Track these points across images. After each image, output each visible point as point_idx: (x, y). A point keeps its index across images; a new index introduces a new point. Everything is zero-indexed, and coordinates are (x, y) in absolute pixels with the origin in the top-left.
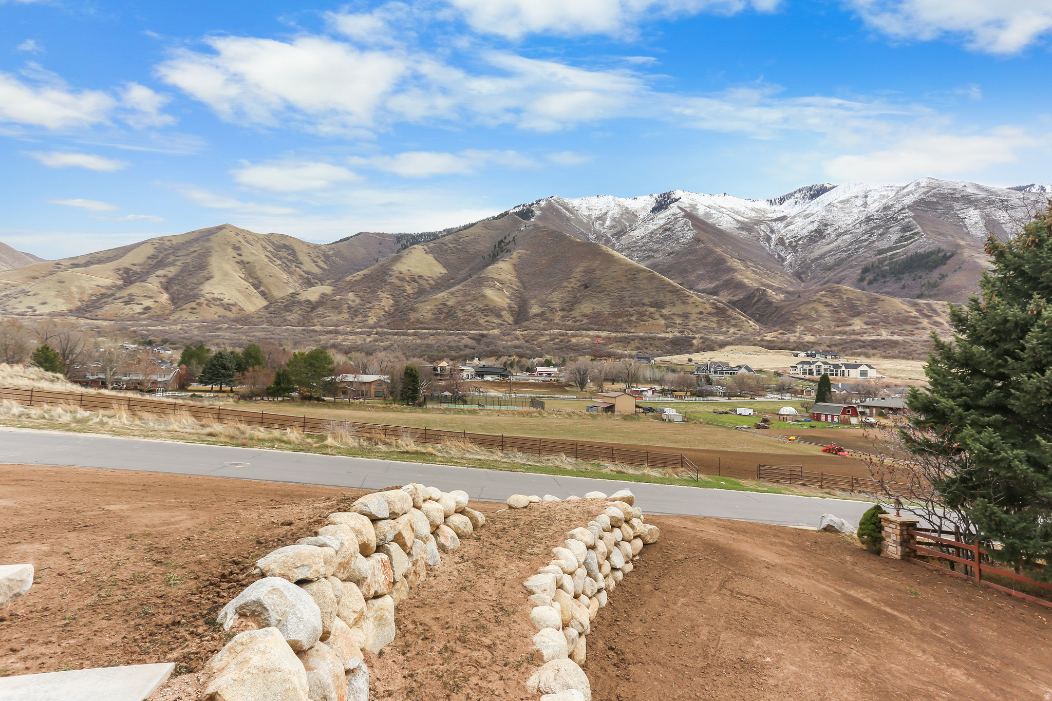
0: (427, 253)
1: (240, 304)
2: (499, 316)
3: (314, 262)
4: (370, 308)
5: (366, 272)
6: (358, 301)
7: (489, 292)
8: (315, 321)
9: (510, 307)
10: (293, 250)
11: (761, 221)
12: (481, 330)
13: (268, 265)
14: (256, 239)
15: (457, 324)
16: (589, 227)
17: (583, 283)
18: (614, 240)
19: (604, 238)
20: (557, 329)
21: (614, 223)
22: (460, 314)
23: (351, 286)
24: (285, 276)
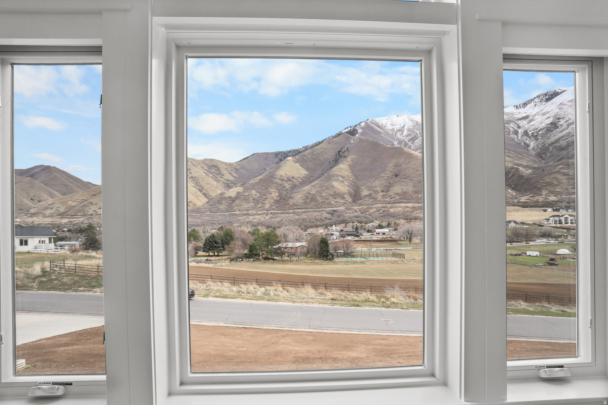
0: (295, 162)
1: (193, 201)
2: (343, 198)
3: (230, 173)
4: (266, 199)
5: (260, 177)
6: (258, 195)
7: (335, 184)
8: (235, 208)
9: (349, 192)
10: (218, 167)
11: (510, 121)
12: (333, 207)
13: (206, 178)
14: (198, 163)
15: (318, 205)
16: (393, 137)
17: (394, 173)
18: (410, 144)
19: (403, 143)
20: (380, 204)
21: (409, 132)
22: (319, 198)
23: (253, 187)
24: (215, 183)
